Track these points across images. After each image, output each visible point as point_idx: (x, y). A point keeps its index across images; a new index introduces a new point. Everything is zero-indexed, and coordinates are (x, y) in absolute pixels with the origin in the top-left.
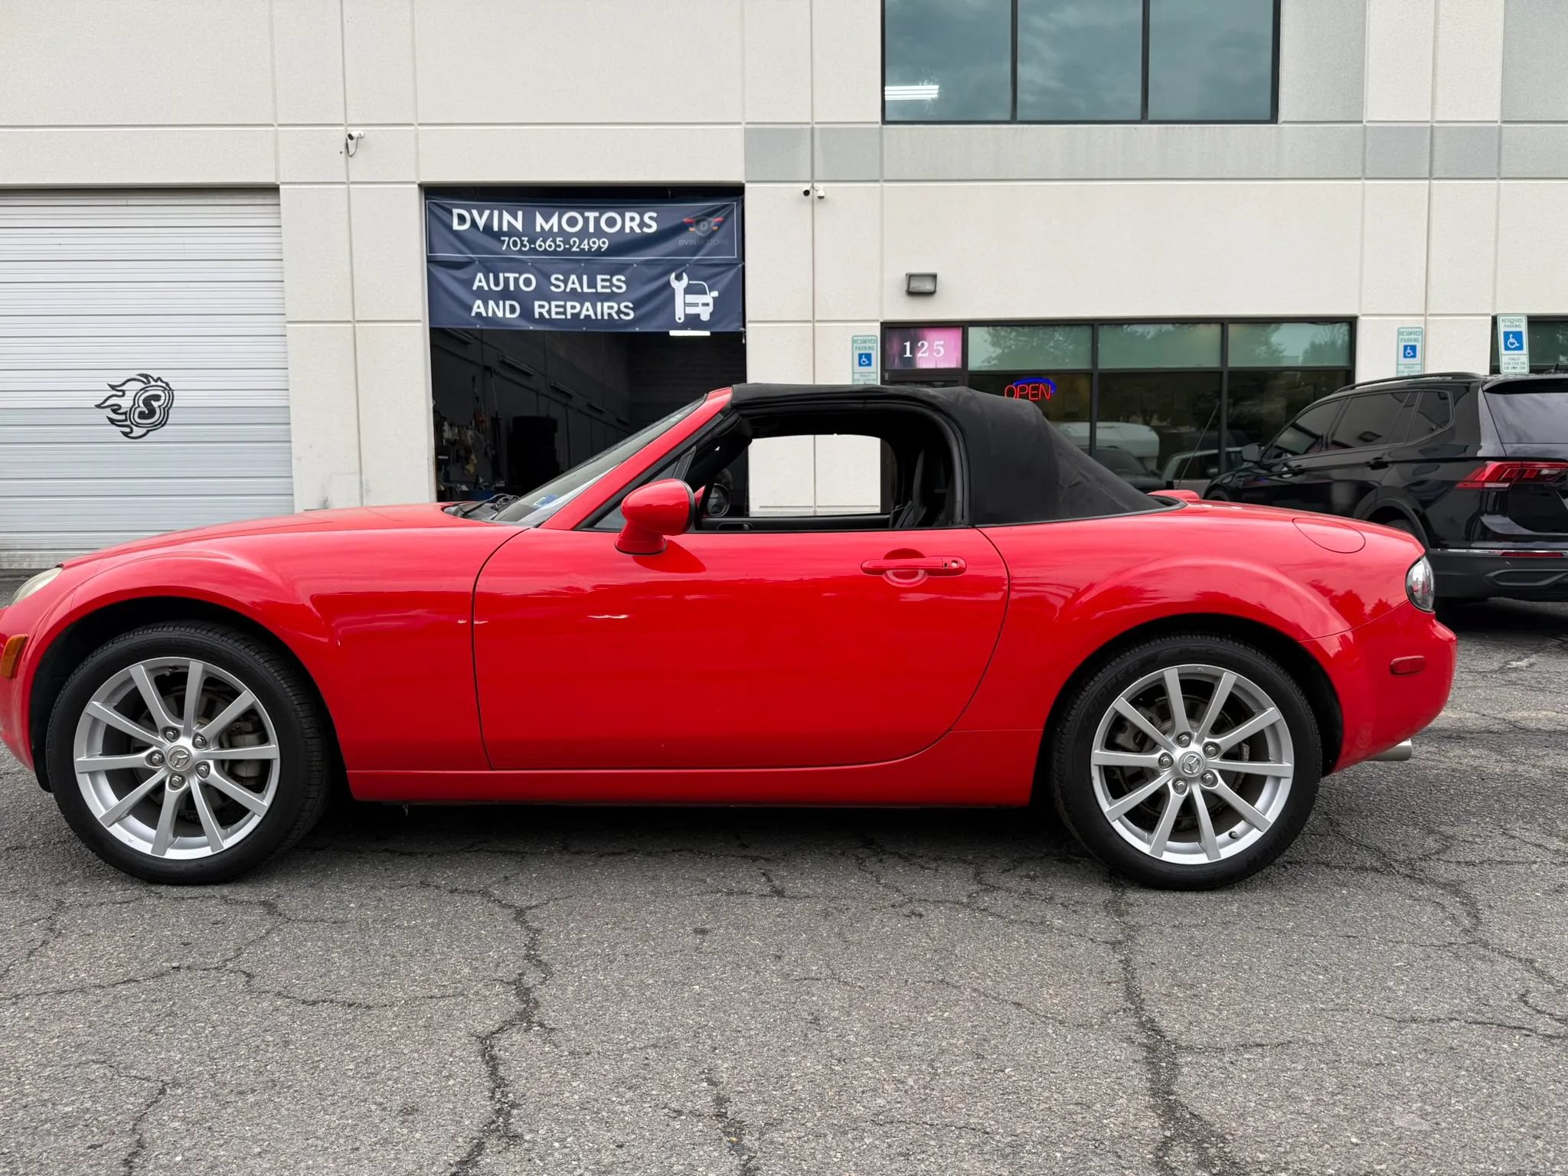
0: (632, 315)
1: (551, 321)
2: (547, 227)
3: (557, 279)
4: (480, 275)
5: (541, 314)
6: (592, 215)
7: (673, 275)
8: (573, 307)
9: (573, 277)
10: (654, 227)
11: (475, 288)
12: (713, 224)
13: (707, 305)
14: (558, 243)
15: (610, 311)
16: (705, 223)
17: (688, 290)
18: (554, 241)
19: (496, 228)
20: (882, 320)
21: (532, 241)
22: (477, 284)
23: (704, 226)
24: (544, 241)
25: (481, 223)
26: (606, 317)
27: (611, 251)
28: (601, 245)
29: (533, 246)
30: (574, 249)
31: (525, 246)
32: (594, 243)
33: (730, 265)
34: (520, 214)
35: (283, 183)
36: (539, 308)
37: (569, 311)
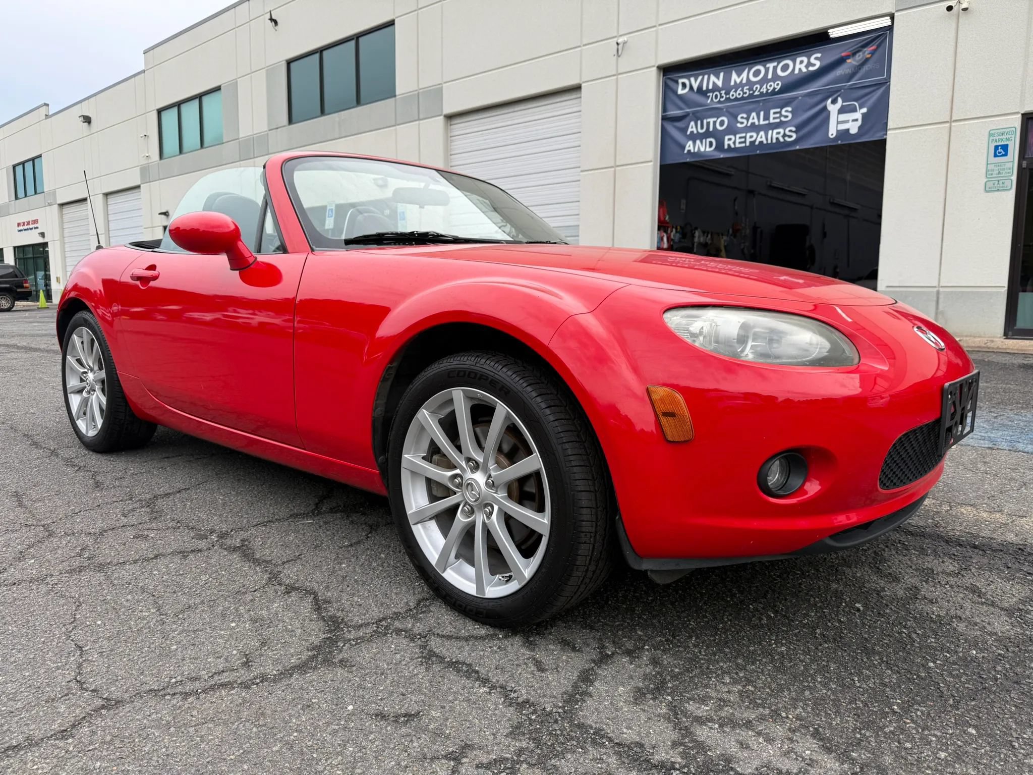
0: (794, 136)
1: (736, 150)
2: (738, 81)
3: (742, 118)
4: (692, 123)
5: (729, 145)
6: (771, 66)
7: (830, 101)
8: (751, 137)
9: (754, 114)
10: (818, 64)
11: (688, 133)
12: (867, 53)
13: (857, 120)
14: (745, 91)
15: (777, 136)
16: (861, 53)
17: (842, 111)
18: (742, 90)
19: (704, 88)
20: (1023, 112)
21: (727, 93)
22: (690, 130)
23: (859, 57)
24: (736, 91)
25: (695, 87)
26: (774, 141)
27: (783, 90)
28: (776, 87)
29: (728, 96)
30: (756, 93)
31: (723, 97)
32: (771, 86)
33: (879, 85)
34: (722, 74)
35: (584, 82)
36: (729, 140)
37: (748, 140)
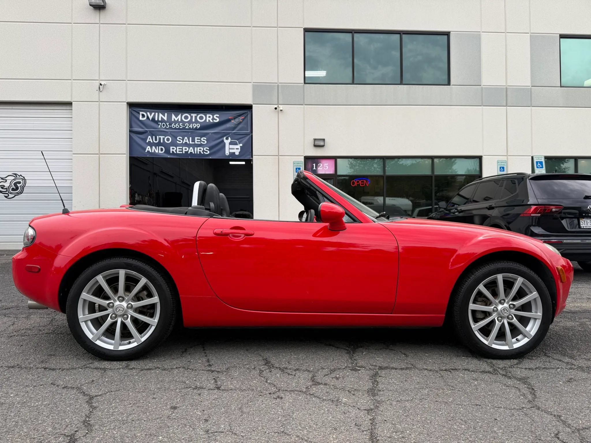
0: (209, 152)
1: (177, 154)
2: (176, 119)
3: (180, 139)
4: (150, 137)
5: (173, 151)
6: (194, 115)
7: (225, 138)
8: (186, 149)
9: (186, 138)
10: (218, 120)
11: (147, 142)
12: (240, 119)
13: (238, 149)
14: (180, 125)
15: (200, 151)
16: (237, 119)
17: (231, 143)
18: (179, 124)
19: (156, 119)
20: (304, 156)
21: (170, 124)
22: (148, 140)
23: (237, 120)
24: (175, 125)
25: (151, 117)
26: (198, 153)
27: (201, 129)
28: (197, 126)
29: (170, 126)
30: (187, 128)
31: (168, 126)
32: (194, 125)
33: (247, 134)
34: (166, 114)
35: (74, 101)
36: (172, 149)
37: (184, 151)
